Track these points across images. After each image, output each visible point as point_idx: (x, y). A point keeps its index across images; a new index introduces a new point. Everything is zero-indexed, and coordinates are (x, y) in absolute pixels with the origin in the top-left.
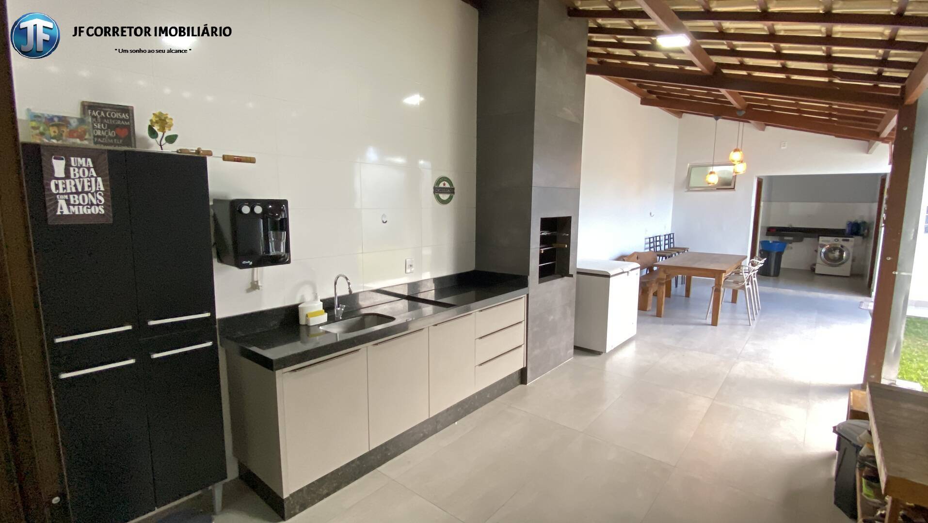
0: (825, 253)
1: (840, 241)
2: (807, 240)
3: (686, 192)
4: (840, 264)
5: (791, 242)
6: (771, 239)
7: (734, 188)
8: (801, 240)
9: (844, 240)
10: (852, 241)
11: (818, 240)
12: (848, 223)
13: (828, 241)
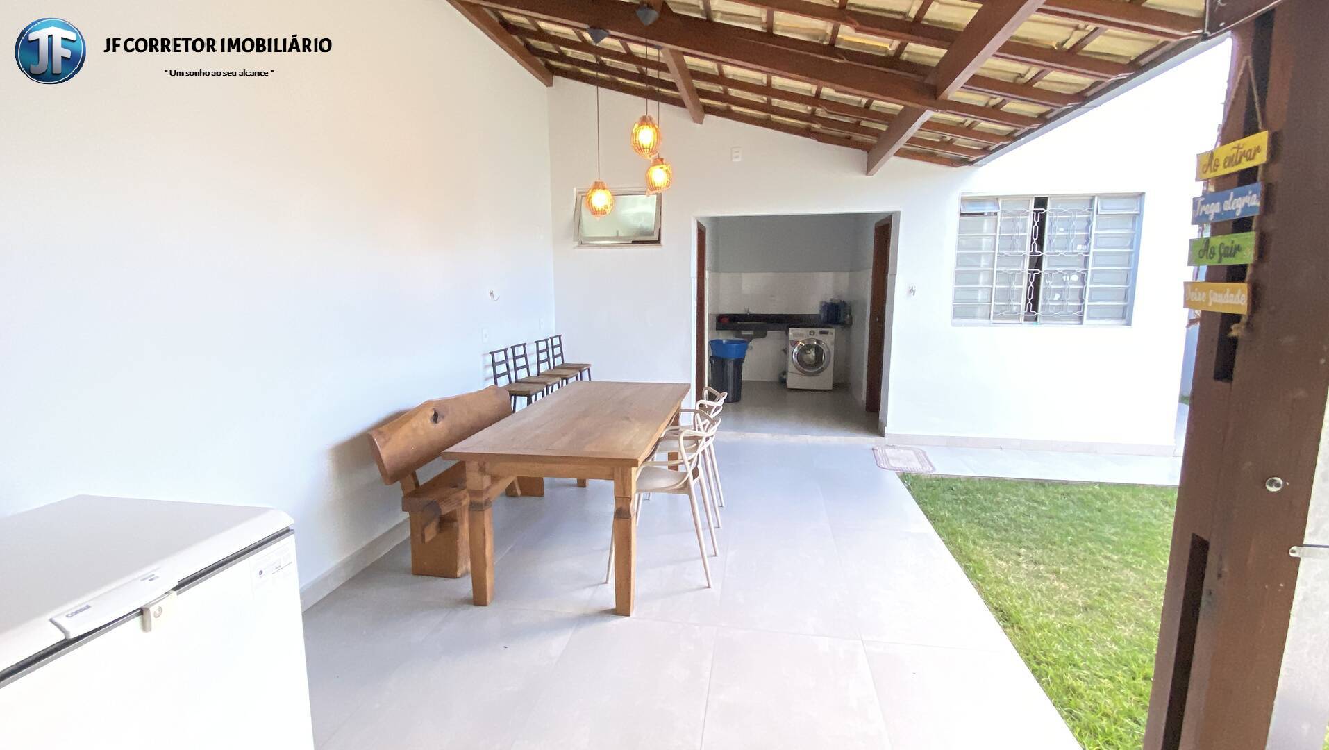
0: (798, 356)
1: (815, 335)
2: (773, 335)
3: (574, 248)
4: (819, 372)
5: (750, 338)
6: (724, 336)
7: (658, 242)
8: (764, 336)
9: (822, 333)
10: (832, 334)
11: (787, 334)
12: (823, 305)
13: (801, 335)
